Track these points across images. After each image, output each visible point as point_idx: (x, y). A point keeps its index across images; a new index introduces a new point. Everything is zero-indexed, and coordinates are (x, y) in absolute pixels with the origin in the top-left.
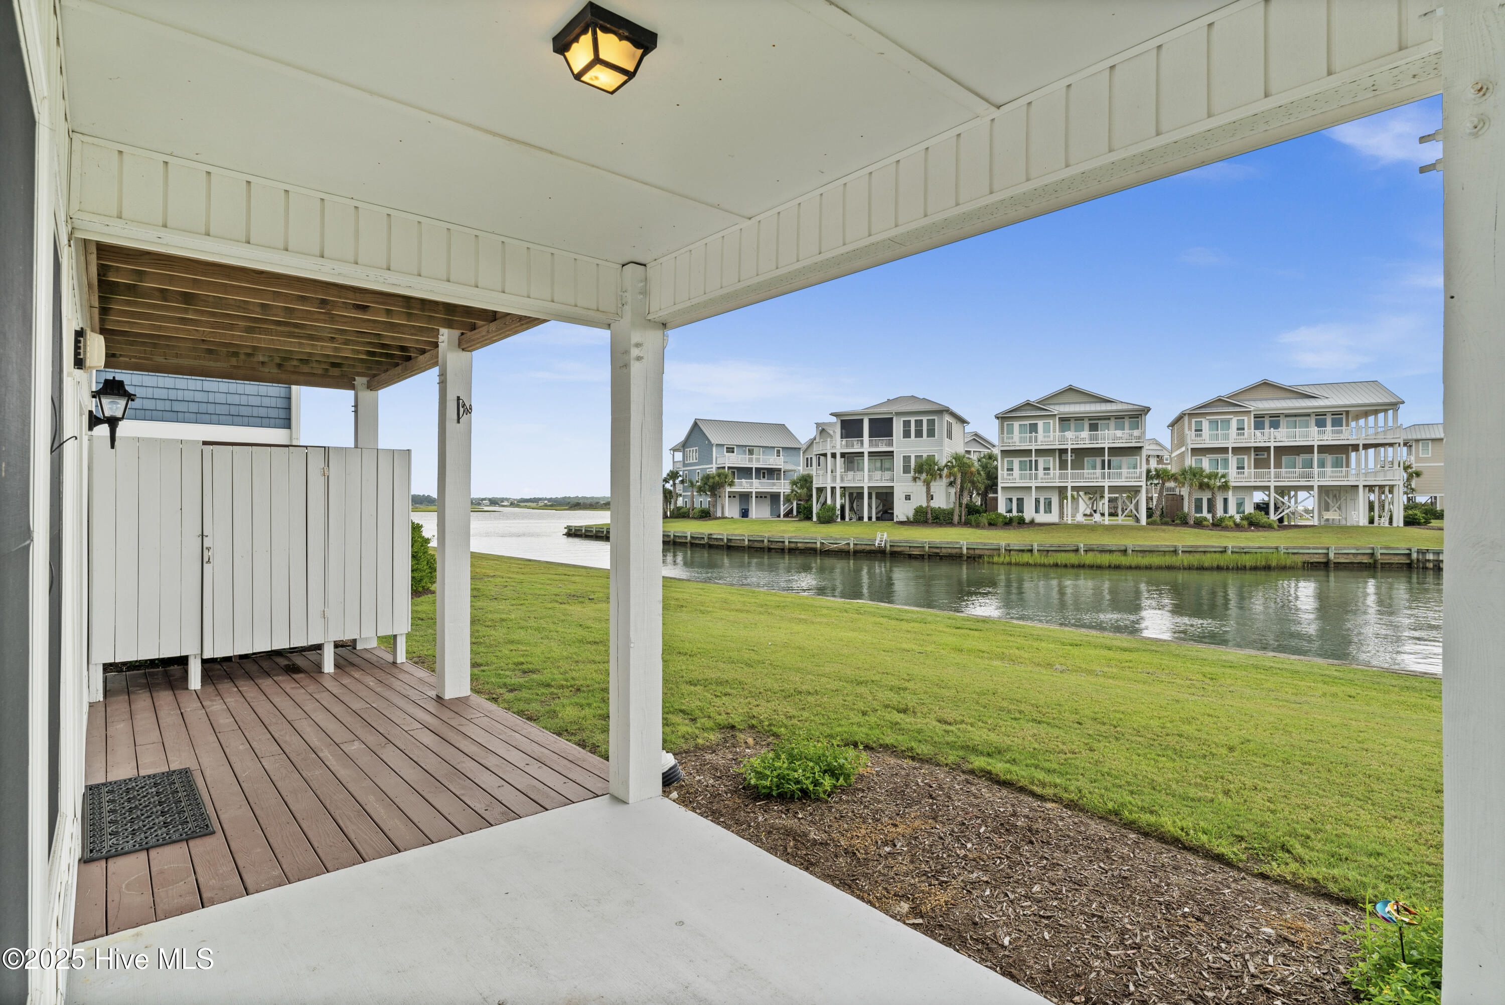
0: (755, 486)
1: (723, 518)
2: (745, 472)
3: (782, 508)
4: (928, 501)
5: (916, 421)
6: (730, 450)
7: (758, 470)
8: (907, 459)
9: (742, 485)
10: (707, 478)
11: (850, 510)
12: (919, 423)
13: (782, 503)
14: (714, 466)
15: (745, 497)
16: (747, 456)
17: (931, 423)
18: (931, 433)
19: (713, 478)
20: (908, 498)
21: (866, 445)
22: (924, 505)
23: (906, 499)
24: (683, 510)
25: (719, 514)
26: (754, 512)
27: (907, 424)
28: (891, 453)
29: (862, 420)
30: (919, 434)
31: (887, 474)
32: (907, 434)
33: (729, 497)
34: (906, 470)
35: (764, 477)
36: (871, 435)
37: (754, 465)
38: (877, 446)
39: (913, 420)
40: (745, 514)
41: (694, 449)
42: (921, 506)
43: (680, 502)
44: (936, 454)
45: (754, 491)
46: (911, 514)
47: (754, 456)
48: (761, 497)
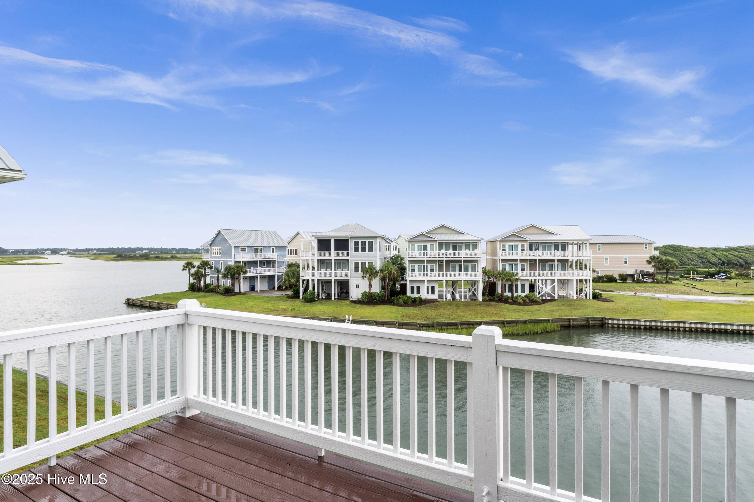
0: (259, 271)
1: (239, 293)
2: (254, 263)
3: (276, 284)
4: (370, 289)
5: (362, 242)
6: (243, 250)
7: (261, 262)
8: (357, 264)
9: (252, 272)
10: (229, 269)
11: (322, 292)
12: (364, 243)
13: (276, 281)
14: (233, 260)
15: (253, 279)
16: (254, 254)
17: (371, 243)
18: (371, 249)
19: (233, 268)
20: (357, 286)
21: (333, 255)
22: (367, 290)
23: (357, 287)
24: (211, 287)
25: (237, 290)
26: (259, 287)
27: (357, 243)
28: (348, 260)
29: (331, 240)
30: (364, 249)
31: (345, 272)
32: (357, 249)
33: (243, 278)
34: (357, 270)
35: (264, 265)
36: (336, 249)
37: (259, 259)
38: (339, 255)
39: (360, 241)
40: (253, 289)
41: (219, 247)
42: (365, 292)
43: (208, 281)
44: (373, 261)
45: (259, 275)
46: (360, 297)
47: (259, 254)
48: (263, 277)
